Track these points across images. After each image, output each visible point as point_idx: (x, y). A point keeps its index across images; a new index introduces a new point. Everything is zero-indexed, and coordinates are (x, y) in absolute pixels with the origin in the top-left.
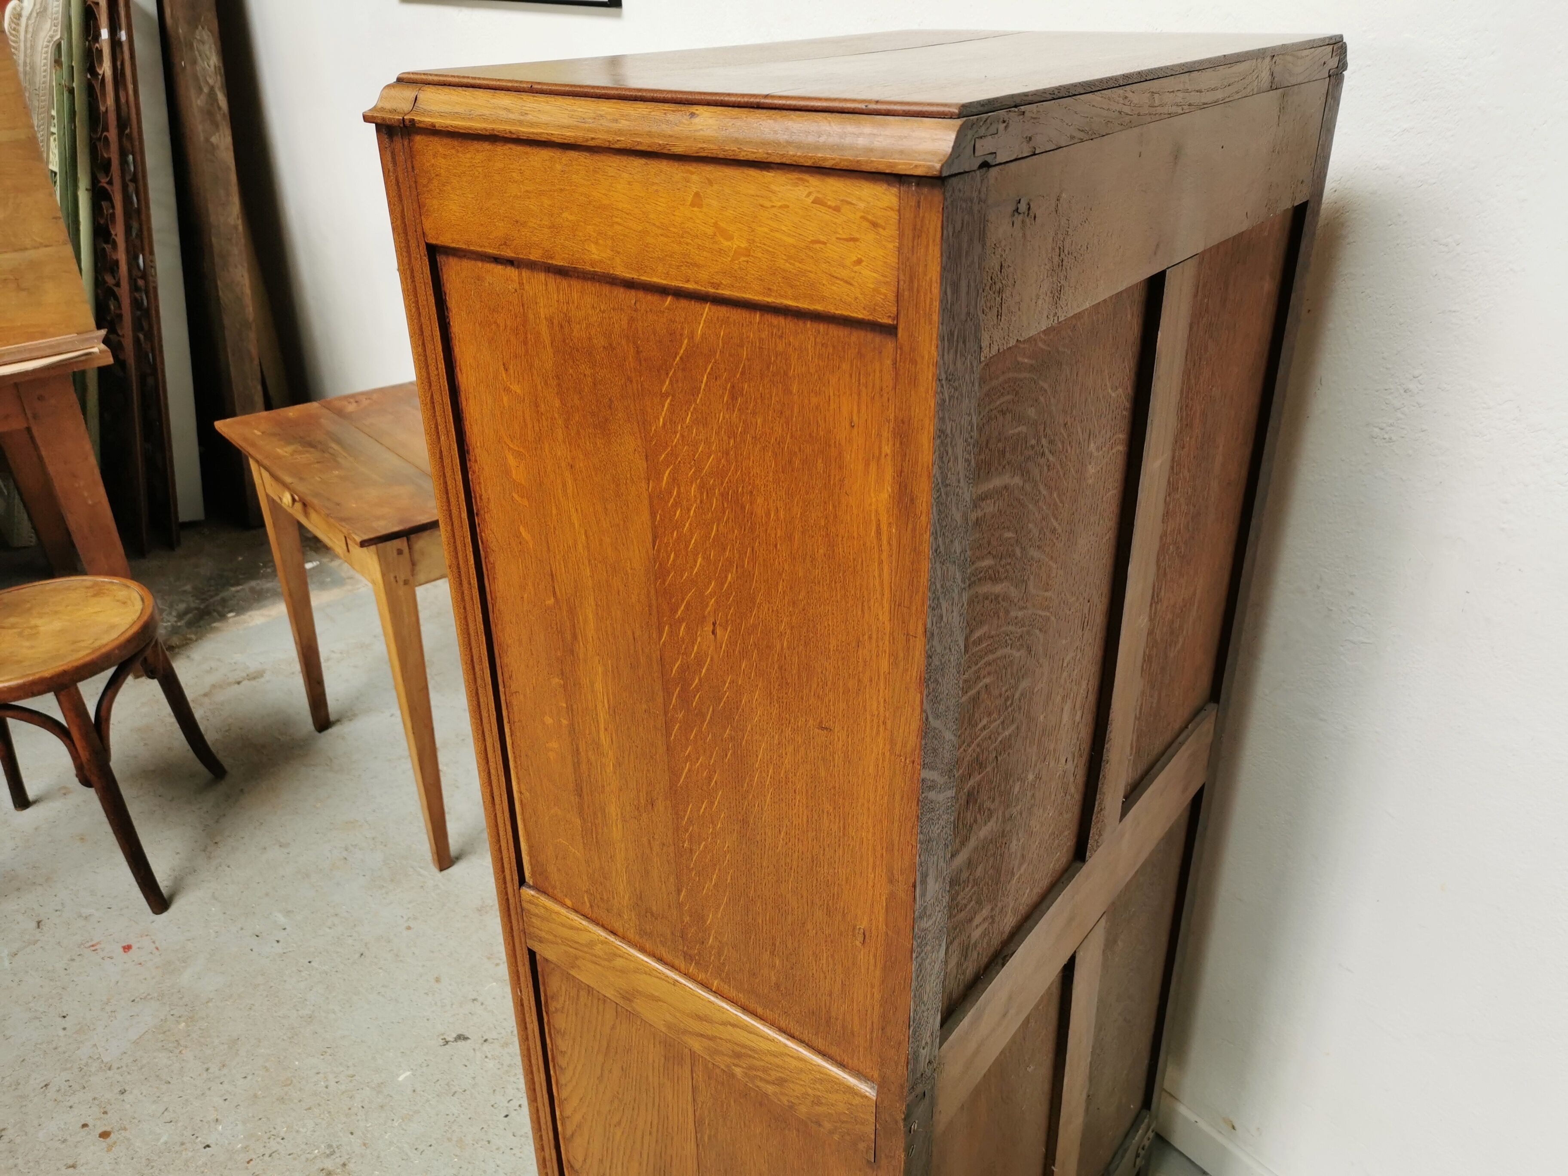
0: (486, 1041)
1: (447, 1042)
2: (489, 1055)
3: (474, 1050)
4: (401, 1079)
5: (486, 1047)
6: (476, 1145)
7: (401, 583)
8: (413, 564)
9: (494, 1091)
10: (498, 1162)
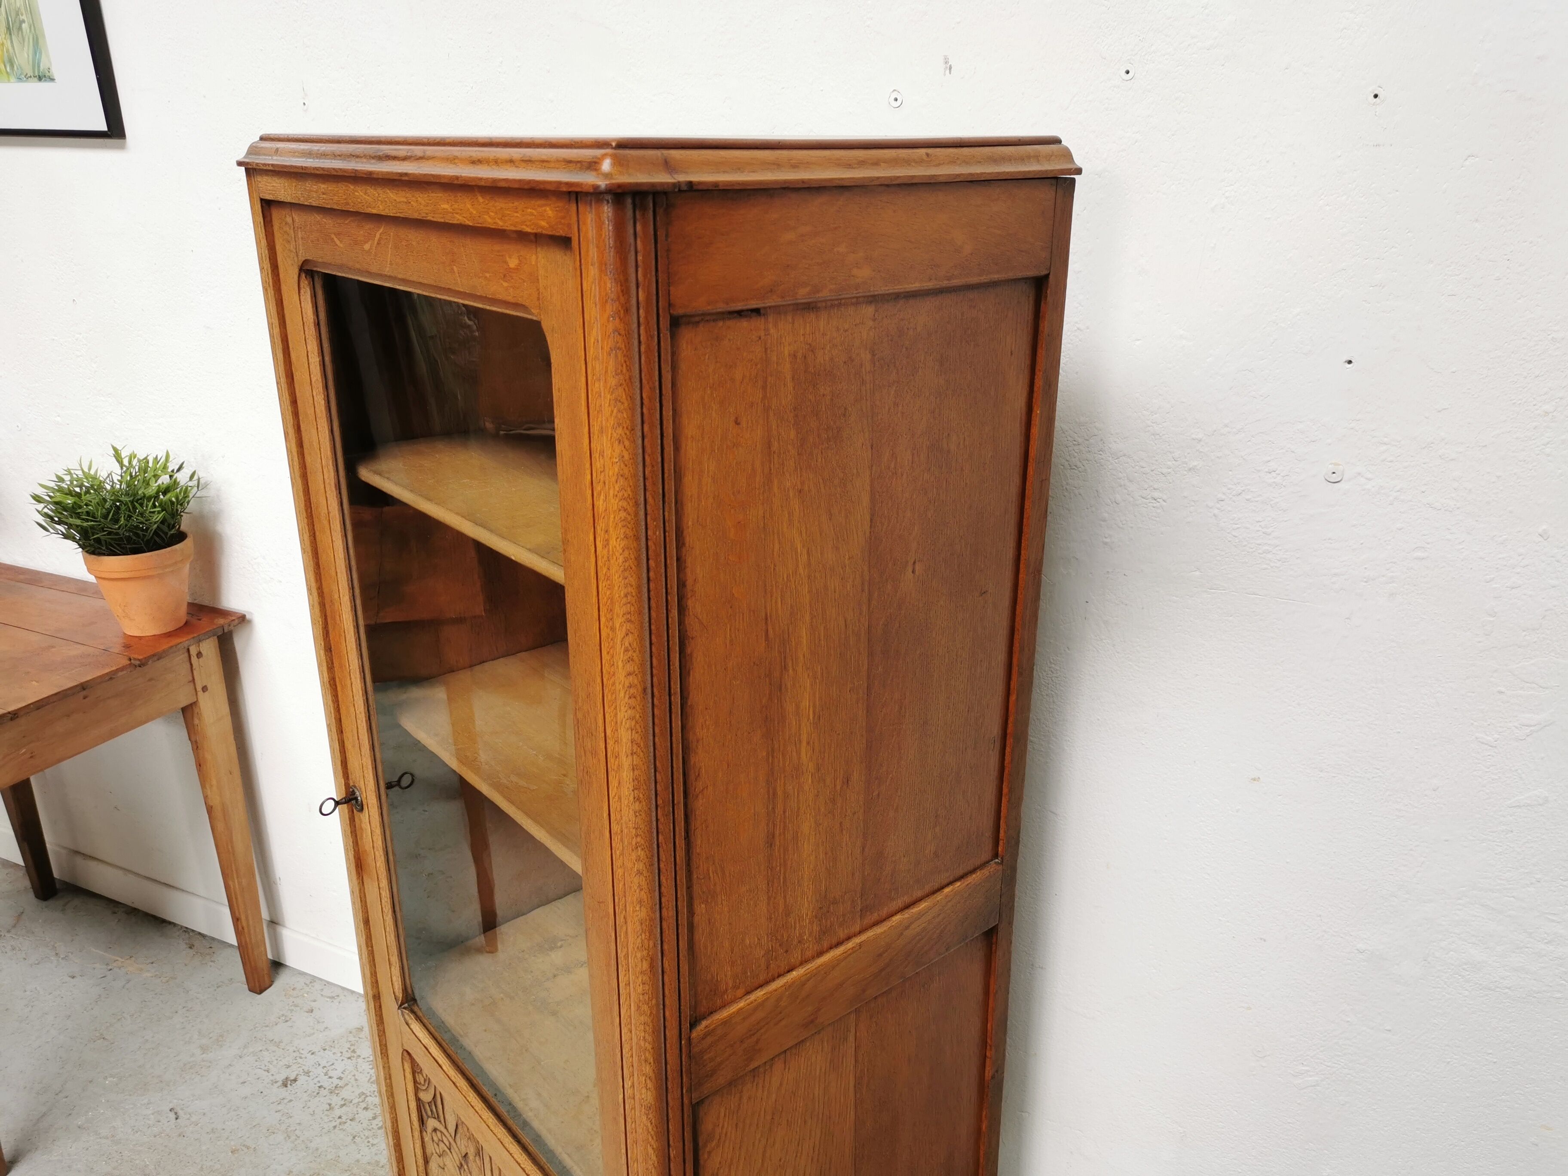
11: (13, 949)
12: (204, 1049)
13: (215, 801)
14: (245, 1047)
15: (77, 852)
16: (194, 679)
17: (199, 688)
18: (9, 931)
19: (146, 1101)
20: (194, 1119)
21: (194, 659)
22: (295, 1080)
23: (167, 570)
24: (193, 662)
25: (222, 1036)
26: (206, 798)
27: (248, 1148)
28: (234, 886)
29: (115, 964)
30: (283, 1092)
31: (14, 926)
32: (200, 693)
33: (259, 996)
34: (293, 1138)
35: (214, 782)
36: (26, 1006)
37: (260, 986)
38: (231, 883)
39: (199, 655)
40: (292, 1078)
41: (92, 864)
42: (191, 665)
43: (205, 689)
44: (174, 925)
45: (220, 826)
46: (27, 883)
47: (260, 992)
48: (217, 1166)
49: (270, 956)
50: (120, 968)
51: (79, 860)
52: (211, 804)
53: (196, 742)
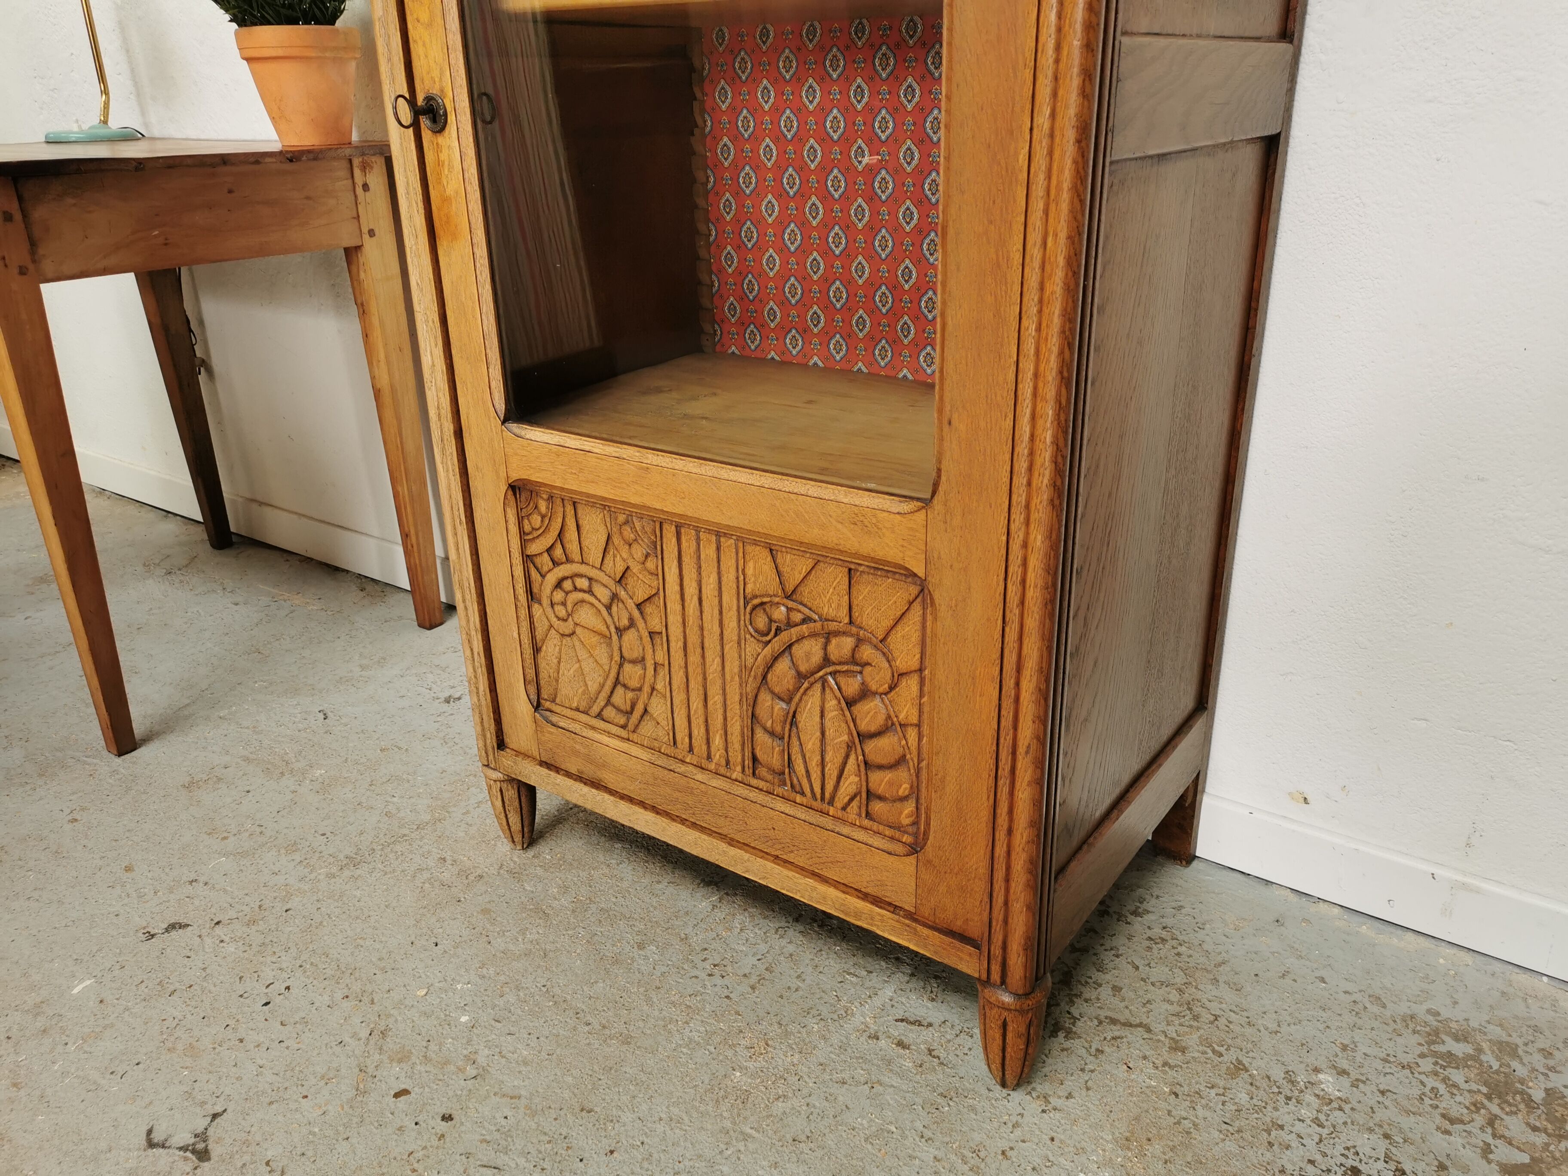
0: (218, 923)
1: (153, 936)
2: (226, 939)
3: (200, 936)
4: (75, 991)
5: (218, 930)
6: (219, 1049)
7: (16, 271)
8: (33, 244)
9: (241, 978)
10: (261, 1062)
11: (181, 582)
12: (363, 668)
13: (384, 382)
14: (408, 669)
15: (253, 500)
16: (358, 216)
17: (365, 230)
18: (180, 569)
19: (295, 703)
20: (344, 720)
21: (359, 190)
22: (459, 699)
23: (327, 54)
24: (357, 193)
25: (384, 659)
26: (373, 378)
27: (400, 748)
28: (403, 493)
29: (281, 598)
30: (445, 706)
31: (186, 566)
32: (366, 236)
33: (428, 632)
34: (451, 744)
35: (382, 356)
36: (186, 623)
37: (430, 620)
38: (400, 489)
39: (366, 187)
40: (457, 696)
41: (268, 511)
42: (356, 197)
43: (372, 233)
44: (348, 571)
45: (389, 414)
46: (206, 537)
47: (431, 627)
48: (364, 760)
49: (443, 599)
50: (285, 601)
51: (255, 506)
52: (378, 386)
53: (362, 305)
